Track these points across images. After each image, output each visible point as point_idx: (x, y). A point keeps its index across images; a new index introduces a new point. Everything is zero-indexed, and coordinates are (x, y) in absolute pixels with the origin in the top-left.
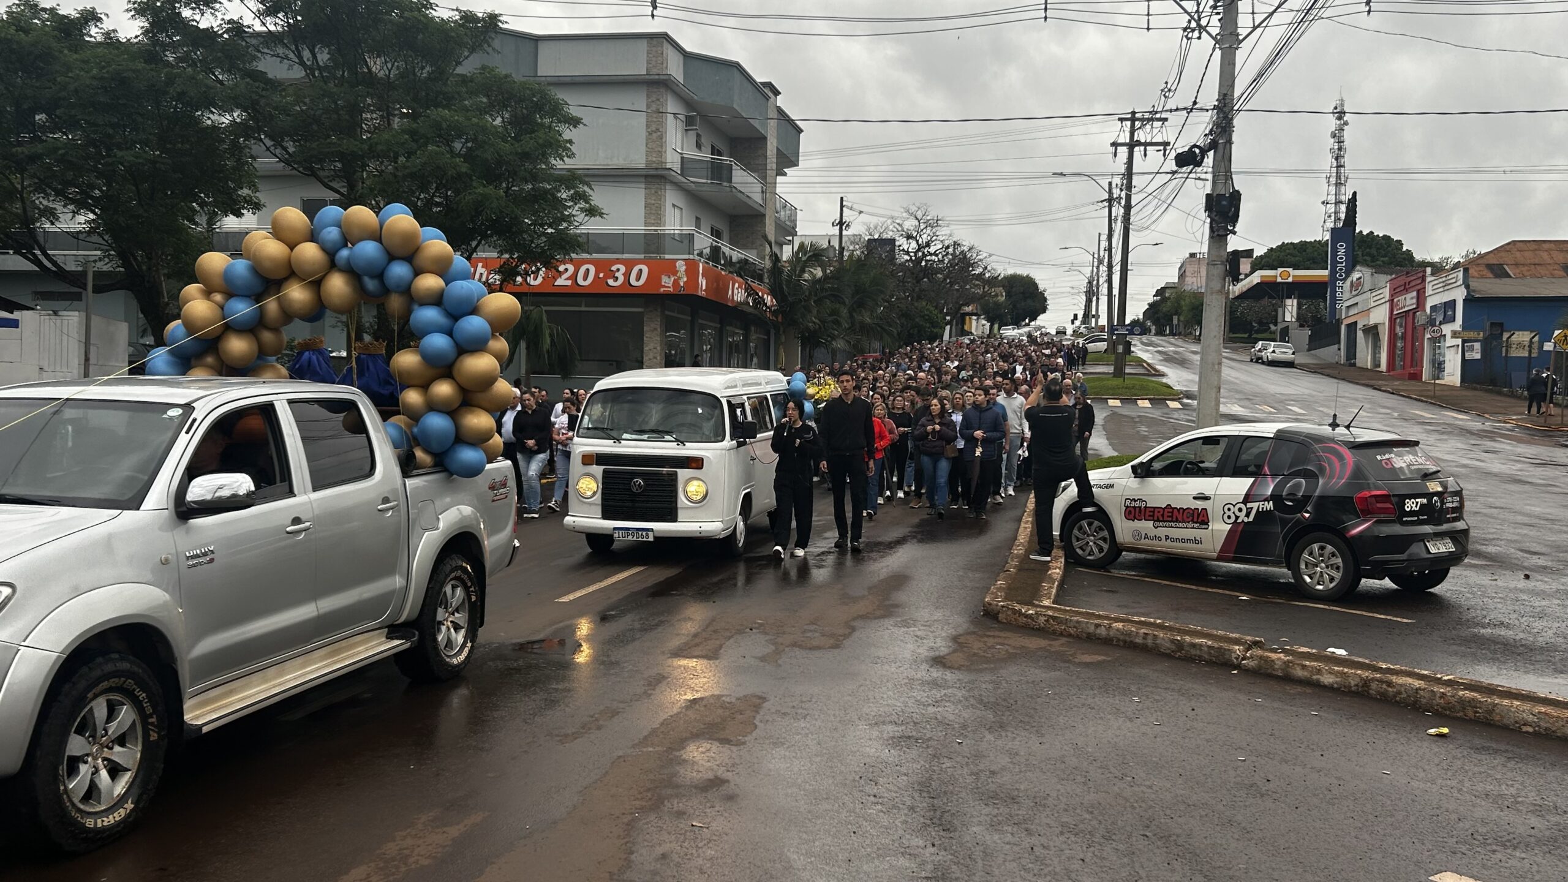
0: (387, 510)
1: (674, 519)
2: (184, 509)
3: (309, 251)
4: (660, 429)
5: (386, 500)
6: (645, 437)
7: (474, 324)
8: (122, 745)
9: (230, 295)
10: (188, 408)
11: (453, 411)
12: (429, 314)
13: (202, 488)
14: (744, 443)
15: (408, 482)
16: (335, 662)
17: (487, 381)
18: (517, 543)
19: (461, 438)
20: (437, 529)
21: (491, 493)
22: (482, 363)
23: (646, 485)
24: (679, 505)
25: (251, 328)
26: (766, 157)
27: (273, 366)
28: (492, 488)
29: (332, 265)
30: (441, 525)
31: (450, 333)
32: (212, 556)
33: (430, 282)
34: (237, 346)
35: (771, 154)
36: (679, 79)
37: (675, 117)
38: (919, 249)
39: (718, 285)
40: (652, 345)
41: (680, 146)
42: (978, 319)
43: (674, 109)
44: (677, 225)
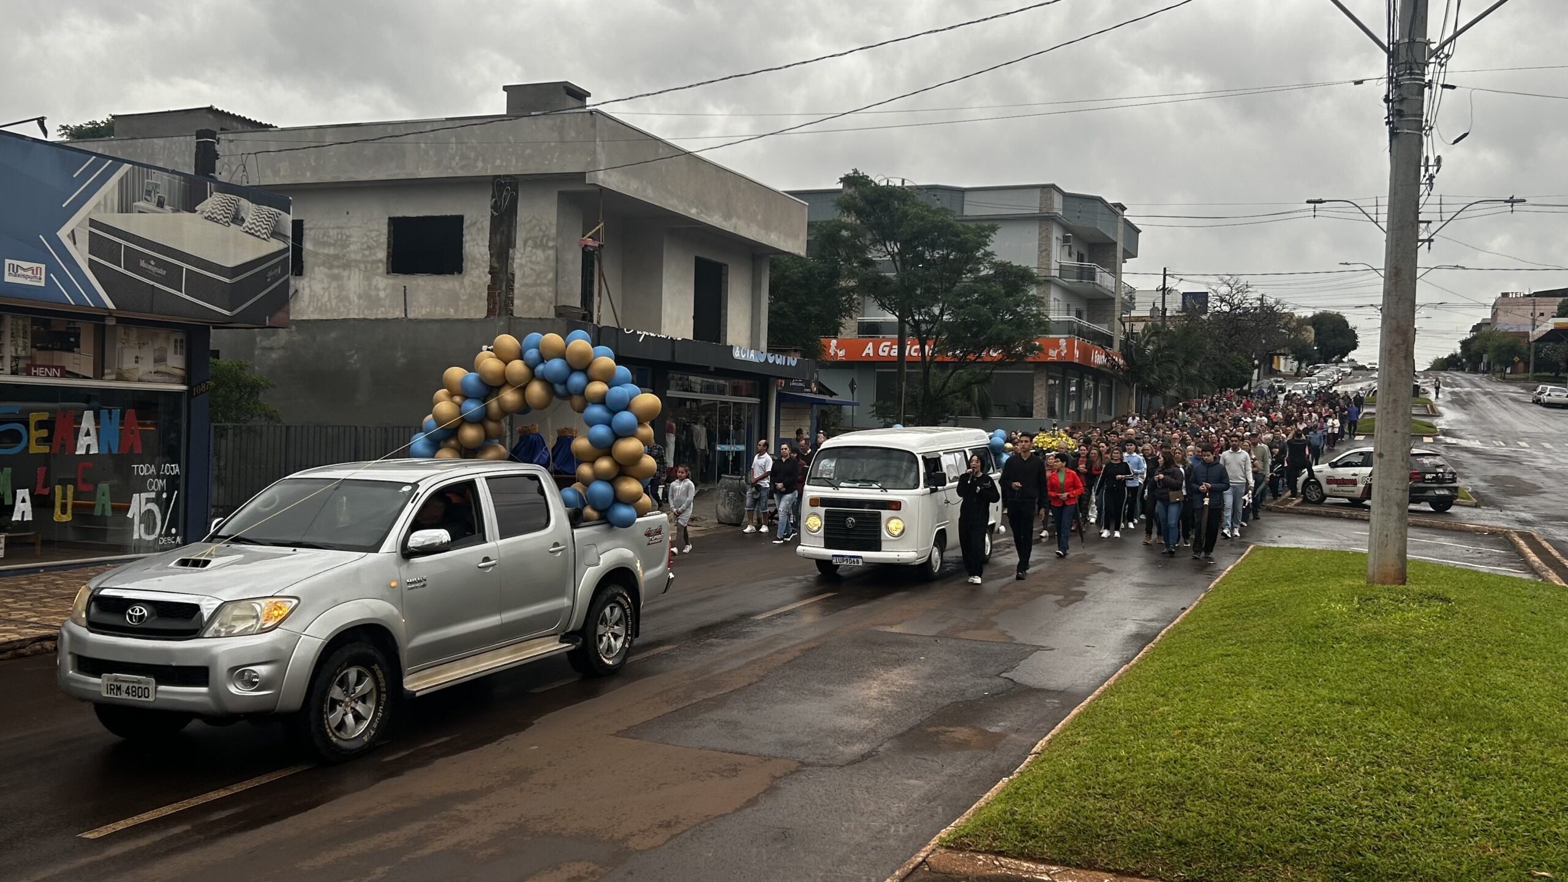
0: (557, 551)
1: (879, 549)
2: (406, 552)
3: (517, 366)
4: (868, 479)
5: (556, 545)
6: (857, 485)
7: (626, 417)
8: (364, 702)
9: (465, 397)
10: (415, 485)
11: (612, 480)
12: (596, 411)
13: (420, 538)
14: (935, 490)
15: (576, 531)
16: (516, 657)
17: (636, 458)
18: (671, 575)
19: (618, 499)
20: (597, 564)
21: (647, 539)
22: (630, 445)
23: (857, 522)
24: (882, 538)
25: (480, 421)
26: (1116, 257)
27: (497, 447)
28: (648, 535)
29: (533, 376)
30: (601, 562)
31: (609, 424)
32: (424, 582)
33: (598, 387)
34: (470, 433)
35: (1120, 254)
36: (1061, 213)
37: (1057, 238)
38: (1231, 310)
39: (1086, 354)
40: (1039, 396)
41: (1059, 257)
42: (1286, 359)
43: (1056, 233)
44: (1057, 311)
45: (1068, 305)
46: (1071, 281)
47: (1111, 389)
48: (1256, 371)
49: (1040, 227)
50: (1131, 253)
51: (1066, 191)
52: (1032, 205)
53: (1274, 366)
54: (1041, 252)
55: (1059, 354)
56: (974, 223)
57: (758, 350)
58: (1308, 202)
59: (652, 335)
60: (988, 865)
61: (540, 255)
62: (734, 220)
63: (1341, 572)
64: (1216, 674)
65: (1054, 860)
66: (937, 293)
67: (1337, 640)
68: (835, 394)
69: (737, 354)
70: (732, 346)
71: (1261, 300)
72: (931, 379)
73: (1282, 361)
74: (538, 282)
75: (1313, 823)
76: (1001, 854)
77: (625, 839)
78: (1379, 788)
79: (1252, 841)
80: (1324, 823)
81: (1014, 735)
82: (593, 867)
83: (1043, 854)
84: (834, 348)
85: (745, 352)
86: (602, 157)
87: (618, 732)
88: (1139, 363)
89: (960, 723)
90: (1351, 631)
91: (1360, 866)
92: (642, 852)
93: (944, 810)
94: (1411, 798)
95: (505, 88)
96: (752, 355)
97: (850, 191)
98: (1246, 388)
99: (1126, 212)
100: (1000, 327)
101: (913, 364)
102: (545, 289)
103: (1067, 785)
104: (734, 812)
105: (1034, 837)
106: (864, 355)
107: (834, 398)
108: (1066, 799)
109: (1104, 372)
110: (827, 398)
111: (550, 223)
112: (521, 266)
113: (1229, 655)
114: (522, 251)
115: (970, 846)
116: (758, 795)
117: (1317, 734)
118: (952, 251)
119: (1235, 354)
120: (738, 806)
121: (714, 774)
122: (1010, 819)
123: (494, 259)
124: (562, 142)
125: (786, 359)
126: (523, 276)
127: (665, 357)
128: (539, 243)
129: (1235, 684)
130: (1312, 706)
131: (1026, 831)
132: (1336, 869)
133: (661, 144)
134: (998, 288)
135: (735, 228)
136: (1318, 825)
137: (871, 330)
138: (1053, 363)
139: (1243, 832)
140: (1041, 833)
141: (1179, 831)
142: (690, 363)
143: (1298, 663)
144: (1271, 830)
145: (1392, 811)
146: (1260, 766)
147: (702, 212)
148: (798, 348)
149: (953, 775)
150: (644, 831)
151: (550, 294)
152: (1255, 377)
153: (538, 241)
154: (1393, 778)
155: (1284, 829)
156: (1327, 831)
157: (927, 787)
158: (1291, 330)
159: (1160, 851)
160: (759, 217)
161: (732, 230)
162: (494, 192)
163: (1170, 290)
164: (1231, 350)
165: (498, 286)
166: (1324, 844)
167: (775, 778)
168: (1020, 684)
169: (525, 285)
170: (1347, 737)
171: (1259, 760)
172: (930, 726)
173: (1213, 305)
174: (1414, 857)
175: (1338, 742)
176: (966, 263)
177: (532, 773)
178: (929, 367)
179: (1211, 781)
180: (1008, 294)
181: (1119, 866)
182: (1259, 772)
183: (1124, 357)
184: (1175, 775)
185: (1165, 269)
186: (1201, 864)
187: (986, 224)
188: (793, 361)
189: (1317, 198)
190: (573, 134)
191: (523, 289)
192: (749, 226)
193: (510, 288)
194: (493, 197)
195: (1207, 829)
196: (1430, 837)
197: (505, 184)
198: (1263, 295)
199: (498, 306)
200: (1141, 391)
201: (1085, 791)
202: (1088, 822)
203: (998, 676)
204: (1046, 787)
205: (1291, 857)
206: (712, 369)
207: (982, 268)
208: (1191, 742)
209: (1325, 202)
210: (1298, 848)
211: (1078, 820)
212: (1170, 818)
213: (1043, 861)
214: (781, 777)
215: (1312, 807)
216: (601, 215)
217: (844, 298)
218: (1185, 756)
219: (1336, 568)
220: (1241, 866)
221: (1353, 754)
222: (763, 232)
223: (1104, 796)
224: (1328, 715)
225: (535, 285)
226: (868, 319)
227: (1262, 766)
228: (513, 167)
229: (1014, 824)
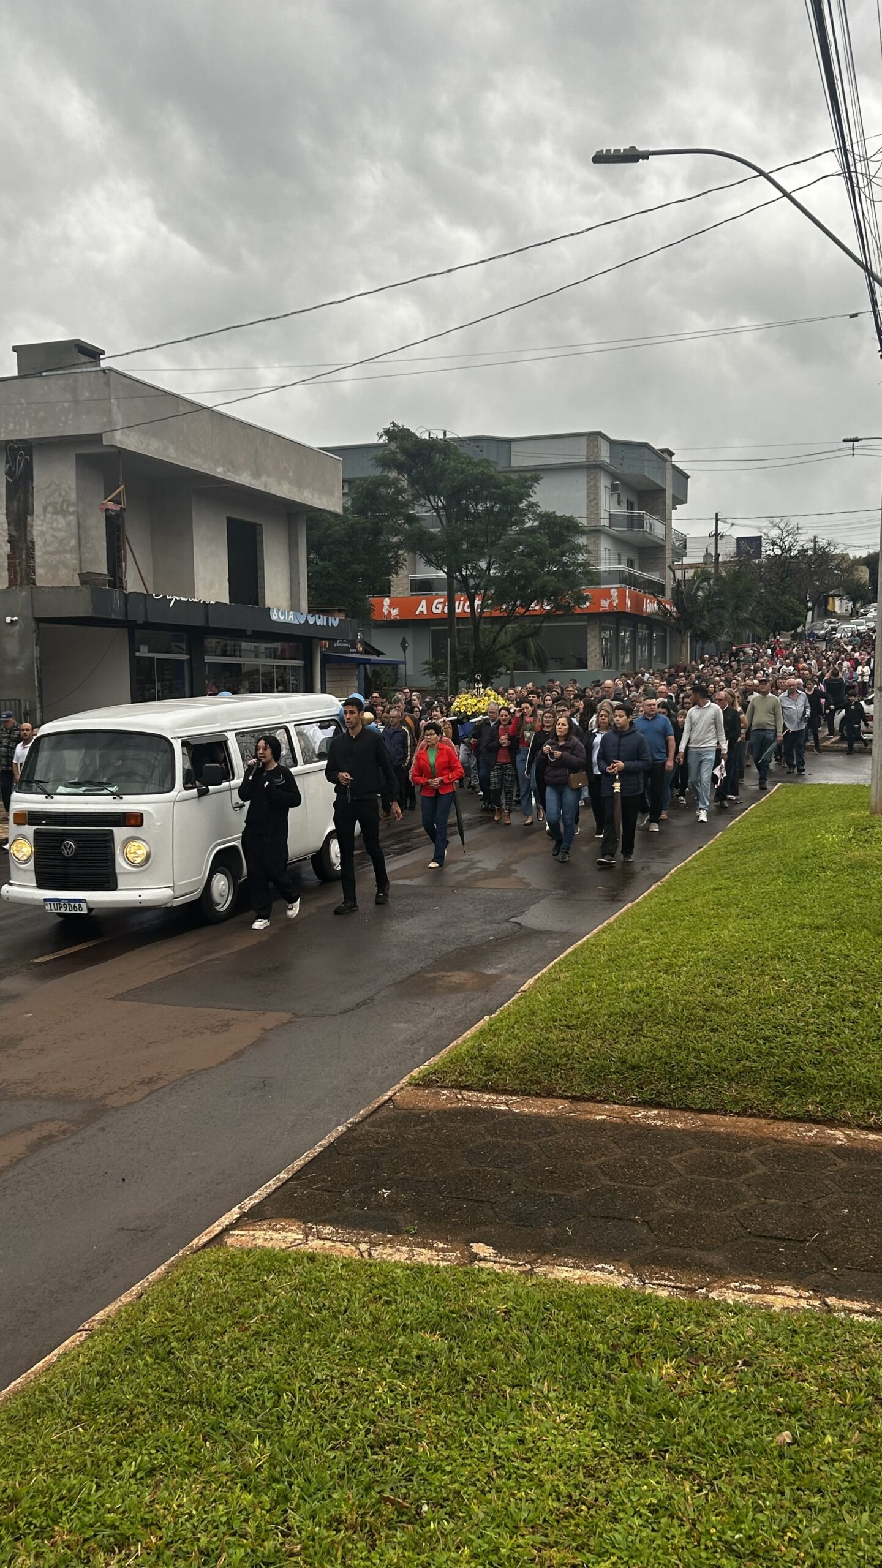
1: (113, 887)
6: (81, 790)
23: (78, 848)
24: (117, 871)
35: (669, 501)
36: (608, 461)
37: (605, 487)
38: (783, 553)
39: (638, 603)
40: (593, 648)
41: (608, 506)
42: (841, 599)
43: (604, 482)
44: (607, 562)
45: (619, 554)
46: (621, 530)
47: (665, 636)
48: (810, 613)
49: (588, 476)
50: (681, 499)
51: (613, 437)
52: (579, 454)
53: (830, 608)
54: (590, 502)
55: (611, 604)
56: (517, 474)
57: (299, 611)
58: (845, 441)
59: (183, 599)
60: (451, 1099)
61: (61, 521)
62: (264, 478)
63: (851, 804)
64: (703, 907)
65: (515, 1090)
66: (483, 547)
67: (824, 869)
68: (383, 654)
69: (275, 616)
70: (269, 608)
71: (815, 541)
72: (480, 634)
73: (837, 602)
74: (61, 549)
75: (761, 1042)
76: (466, 1088)
77: (104, 1097)
78: (827, 1006)
79: (702, 1062)
80: (771, 1042)
81: (509, 976)
82: (66, 1126)
83: (505, 1085)
84: (387, 608)
85: (283, 614)
86: (119, 418)
87: (117, 995)
88: (690, 610)
89: (459, 968)
90: (838, 859)
91: (798, 1080)
92: (116, 1109)
93: (426, 1050)
94: (855, 1014)
95: (15, 349)
96: (291, 617)
97: (393, 446)
98: (799, 630)
99: (674, 458)
100: (546, 578)
101: (462, 620)
102: (68, 556)
103: (536, 1019)
104: (218, 1065)
105: (498, 1070)
106: (417, 613)
107: (381, 658)
108: (533, 1033)
109: (655, 619)
110: (374, 658)
111: (69, 487)
112: (43, 534)
113: (720, 889)
114: (42, 518)
115: (438, 1082)
116: (245, 1048)
117: (779, 958)
118: (495, 503)
119: (787, 597)
120: (223, 1059)
121: (205, 1031)
122: (477, 1053)
123: (12, 527)
124: (76, 401)
125: (328, 619)
126: (45, 544)
127: (199, 622)
128: (59, 509)
129: (717, 916)
130: (781, 933)
131: (491, 1065)
132: (777, 1084)
133: (181, 402)
134: (544, 540)
135: (266, 486)
136: (765, 1044)
137: (423, 587)
138: (605, 613)
139: (693, 1054)
140: (504, 1065)
141: (634, 1057)
142: (225, 626)
143: (782, 892)
144: (719, 1051)
145: (836, 1027)
146: (719, 992)
147: (229, 471)
148: (342, 608)
149: (442, 1017)
150: (124, 1089)
151: (74, 562)
152: (809, 619)
153: (58, 506)
154: (842, 996)
155: (731, 1049)
156: (772, 1048)
157: (414, 1029)
158: (843, 571)
159: (614, 1076)
160: (291, 474)
161: (262, 488)
162: (7, 457)
163: (722, 536)
164: (784, 593)
165: (17, 555)
166: (767, 1061)
167: (265, 1030)
168: (526, 928)
169: (48, 553)
170: (808, 960)
171: (719, 986)
172: (429, 972)
173: (768, 550)
174: (851, 1068)
175: (798, 965)
176: (511, 515)
177: (22, 1039)
178: (479, 623)
179: (670, 1009)
180: (554, 545)
181: (576, 1092)
182: (717, 996)
183: (676, 605)
184: (638, 1003)
185: (717, 514)
186: (652, 1086)
187: (529, 475)
188: (334, 622)
189: (853, 437)
190: (87, 394)
191: (46, 557)
192: (279, 484)
193: (31, 556)
194: (7, 462)
195: (660, 1053)
196: (868, 1049)
197: (19, 449)
198: (815, 537)
199: (19, 577)
200: (695, 638)
201: (551, 1024)
202: (549, 1053)
203: (507, 921)
204: (517, 1022)
205: (736, 1075)
206: (249, 633)
207: (526, 520)
208: (659, 971)
209: (861, 440)
210: (744, 1066)
211: (540, 1052)
212: (627, 1044)
213: (505, 1092)
214: (271, 1029)
215: (761, 1026)
216: (121, 478)
217: (390, 555)
218: (651, 985)
219: (846, 802)
220: (689, 1086)
221: (809, 975)
222: (295, 489)
223: (568, 1027)
224: (795, 940)
225: (57, 552)
226: (420, 576)
227: (720, 991)
228: (28, 431)
229: (479, 1059)
